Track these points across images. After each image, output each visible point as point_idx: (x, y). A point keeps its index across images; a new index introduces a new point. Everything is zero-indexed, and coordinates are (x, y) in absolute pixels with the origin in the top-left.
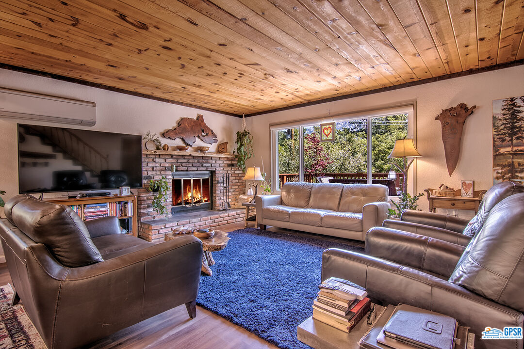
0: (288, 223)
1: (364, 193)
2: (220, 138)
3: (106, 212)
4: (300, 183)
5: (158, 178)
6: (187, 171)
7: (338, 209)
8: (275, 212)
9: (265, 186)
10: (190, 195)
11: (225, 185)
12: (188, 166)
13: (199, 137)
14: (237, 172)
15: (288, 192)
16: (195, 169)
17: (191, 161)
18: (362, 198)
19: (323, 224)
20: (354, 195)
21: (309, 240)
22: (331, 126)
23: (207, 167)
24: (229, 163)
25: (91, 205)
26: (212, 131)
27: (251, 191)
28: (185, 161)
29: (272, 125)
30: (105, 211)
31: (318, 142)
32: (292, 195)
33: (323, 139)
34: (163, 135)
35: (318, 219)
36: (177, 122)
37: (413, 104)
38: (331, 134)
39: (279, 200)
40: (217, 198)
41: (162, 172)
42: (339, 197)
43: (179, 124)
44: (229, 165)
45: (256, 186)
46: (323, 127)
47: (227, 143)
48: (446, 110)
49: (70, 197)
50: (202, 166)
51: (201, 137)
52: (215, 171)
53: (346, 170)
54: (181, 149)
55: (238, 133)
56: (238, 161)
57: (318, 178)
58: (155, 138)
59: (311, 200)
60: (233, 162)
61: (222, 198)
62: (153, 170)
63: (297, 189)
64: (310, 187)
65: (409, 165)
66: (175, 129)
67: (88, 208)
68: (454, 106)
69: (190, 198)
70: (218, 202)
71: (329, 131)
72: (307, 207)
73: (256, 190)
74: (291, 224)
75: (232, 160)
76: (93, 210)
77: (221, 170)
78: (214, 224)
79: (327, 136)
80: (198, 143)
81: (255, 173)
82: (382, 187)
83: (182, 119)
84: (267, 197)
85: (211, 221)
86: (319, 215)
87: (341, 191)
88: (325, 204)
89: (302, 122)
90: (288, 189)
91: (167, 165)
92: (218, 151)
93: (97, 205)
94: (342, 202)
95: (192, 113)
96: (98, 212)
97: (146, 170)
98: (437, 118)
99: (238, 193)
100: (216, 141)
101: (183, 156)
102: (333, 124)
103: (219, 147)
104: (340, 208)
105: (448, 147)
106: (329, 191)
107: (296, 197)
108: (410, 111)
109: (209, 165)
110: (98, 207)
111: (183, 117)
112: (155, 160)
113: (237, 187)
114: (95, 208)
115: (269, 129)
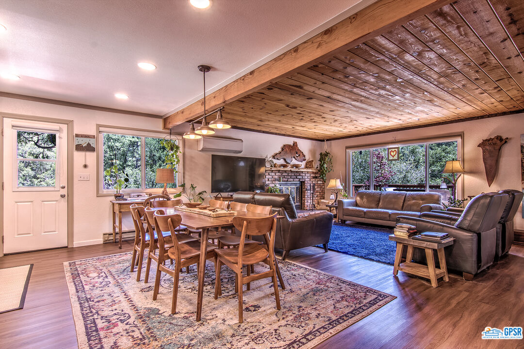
0: (364, 219)
1: (423, 198)
2: (308, 157)
4: (370, 191)
5: (271, 185)
6: (287, 181)
7: (402, 210)
8: (353, 210)
9: (343, 193)
11: (312, 192)
12: (288, 178)
13: (294, 157)
14: (319, 182)
15: (362, 198)
16: (292, 180)
17: (290, 174)
18: (421, 201)
19: (391, 219)
20: (415, 200)
21: (380, 230)
22: (396, 150)
23: (300, 179)
24: (313, 175)
26: (302, 153)
27: (333, 197)
28: (286, 174)
29: (347, 148)
31: (382, 158)
32: (365, 200)
33: (390, 159)
34: (274, 157)
35: (387, 216)
37: (461, 135)
38: (396, 156)
39: (355, 203)
40: (306, 201)
41: (273, 182)
42: (403, 201)
43: (283, 149)
44: (314, 177)
45: (337, 192)
46: (390, 150)
47: (313, 161)
48: (487, 140)
50: (297, 178)
51: (296, 158)
52: (304, 182)
53: (408, 181)
54: (284, 166)
55: (321, 154)
56: (321, 174)
57: (383, 188)
58: (270, 159)
59: (380, 204)
60: (316, 175)
61: (309, 201)
62: (269, 180)
63: (369, 196)
64: (379, 194)
65: (457, 179)
66: (280, 153)
68: (492, 137)
70: (306, 204)
71: (394, 153)
72: (377, 207)
73: (337, 196)
74: (366, 219)
75: (315, 173)
77: (309, 181)
79: (393, 157)
80: (294, 162)
81: (336, 183)
82: (436, 194)
83: (284, 146)
84: (346, 200)
86: (388, 213)
87: (404, 196)
88: (392, 206)
89: (373, 146)
90: (362, 195)
91: (276, 177)
92: (306, 167)
94: (405, 205)
98: (479, 146)
99: (319, 198)
100: (305, 160)
101: (285, 171)
102: (398, 148)
103: (306, 164)
104: (404, 208)
105: (487, 166)
106: (395, 196)
107: (368, 201)
108: (459, 140)
109: (301, 177)
111: (285, 144)
112: (270, 174)
113: (319, 194)
115: (345, 150)
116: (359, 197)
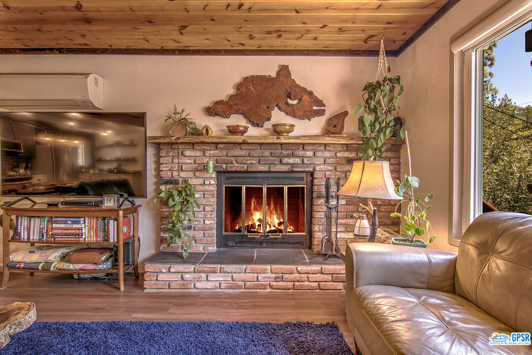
3: (81, 231)
10: (257, 216)
12: (249, 162)
13: (279, 108)
16: (265, 169)
17: (255, 153)
23: (293, 165)
25: (60, 219)
26: (311, 93)
28: (244, 153)
29: (457, 37)
30: (78, 229)
34: (207, 111)
36: (235, 85)
41: (197, 174)
43: (239, 89)
47: (345, 113)
49: (50, 205)
50: (281, 162)
51: (286, 108)
52: (311, 173)
58: (183, 116)
62: (181, 169)
66: (229, 99)
67: (56, 222)
69: (257, 223)
75: (357, 148)
76: (63, 226)
77: (327, 171)
78: (281, 284)
80: (278, 118)
83: (245, 79)
85: (274, 275)
92: (326, 133)
93: (67, 219)
95: (267, 66)
96: (68, 229)
97: (170, 170)
100: (321, 113)
101: (239, 145)
103: (328, 124)
109: (298, 161)
110: (69, 222)
112: (184, 153)
114: (66, 223)
115: (449, 50)
116: (476, 243)
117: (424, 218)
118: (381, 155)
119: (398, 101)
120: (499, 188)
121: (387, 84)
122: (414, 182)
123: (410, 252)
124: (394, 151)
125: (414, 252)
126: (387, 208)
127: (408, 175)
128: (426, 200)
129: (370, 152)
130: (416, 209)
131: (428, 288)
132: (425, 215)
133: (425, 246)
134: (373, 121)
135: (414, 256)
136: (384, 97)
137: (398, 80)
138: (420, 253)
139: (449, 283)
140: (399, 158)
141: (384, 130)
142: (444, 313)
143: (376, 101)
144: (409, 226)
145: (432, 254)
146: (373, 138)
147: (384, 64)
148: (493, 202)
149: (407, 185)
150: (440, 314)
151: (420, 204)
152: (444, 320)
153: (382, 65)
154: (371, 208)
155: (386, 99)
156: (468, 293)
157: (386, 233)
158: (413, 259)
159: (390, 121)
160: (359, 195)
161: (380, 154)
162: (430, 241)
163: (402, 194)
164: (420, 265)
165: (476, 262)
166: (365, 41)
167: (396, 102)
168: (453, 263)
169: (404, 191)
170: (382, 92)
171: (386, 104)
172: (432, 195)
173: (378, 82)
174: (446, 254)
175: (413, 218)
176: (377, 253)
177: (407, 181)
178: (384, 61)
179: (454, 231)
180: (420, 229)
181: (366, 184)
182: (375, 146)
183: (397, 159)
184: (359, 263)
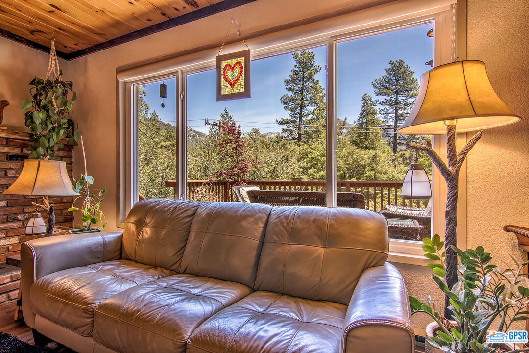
18: (321, 251)
20: (298, 241)
22: (242, 60)
29: (121, 70)
33: (223, 93)
38: (242, 81)
39: (112, 248)
44: (12, 157)
45: (49, 209)
46: (224, 64)
47: (4, 102)
53: (278, 177)
63: (160, 218)
64: (190, 212)
71: (237, 71)
75: (23, 144)
79: (232, 86)
87: (262, 225)
102: (246, 54)
107: (155, 239)
115: (115, 80)
116: (135, 220)
117: (98, 209)
118: (54, 154)
119: (71, 106)
120: (150, 184)
121: (60, 87)
122: (89, 180)
123: (88, 237)
124: (66, 151)
125: (92, 236)
126: (59, 206)
127: (84, 174)
128: (100, 194)
129: (41, 150)
130: (91, 203)
131: (103, 261)
132: (99, 207)
133: (100, 231)
134: (44, 119)
135: (92, 239)
136: (56, 98)
137: (71, 85)
138: (96, 236)
139: (118, 253)
140: (71, 157)
141: (56, 130)
142: (115, 271)
143: (47, 100)
144: (86, 217)
145: (106, 235)
146: (43, 136)
147: (56, 66)
148: (147, 196)
149: (83, 182)
150: (113, 272)
151: (95, 198)
152: (116, 275)
153: (53, 66)
154: (47, 205)
155: (59, 101)
156: (130, 255)
157: (59, 230)
158: (91, 242)
159: (64, 124)
160: (34, 193)
161: (52, 152)
162: (103, 227)
163: (79, 191)
164: (97, 245)
165: (135, 233)
166: (32, 32)
167: (71, 107)
168: (121, 238)
169: (80, 188)
170: (54, 92)
171: (59, 105)
172: (104, 190)
173: (49, 81)
174: (115, 233)
175: (89, 210)
176: (59, 244)
177: (83, 179)
178: (56, 63)
179: (121, 217)
180: (96, 218)
181: (43, 182)
182: (47, 145)
183: (69, 159)
184: (40, 257)
